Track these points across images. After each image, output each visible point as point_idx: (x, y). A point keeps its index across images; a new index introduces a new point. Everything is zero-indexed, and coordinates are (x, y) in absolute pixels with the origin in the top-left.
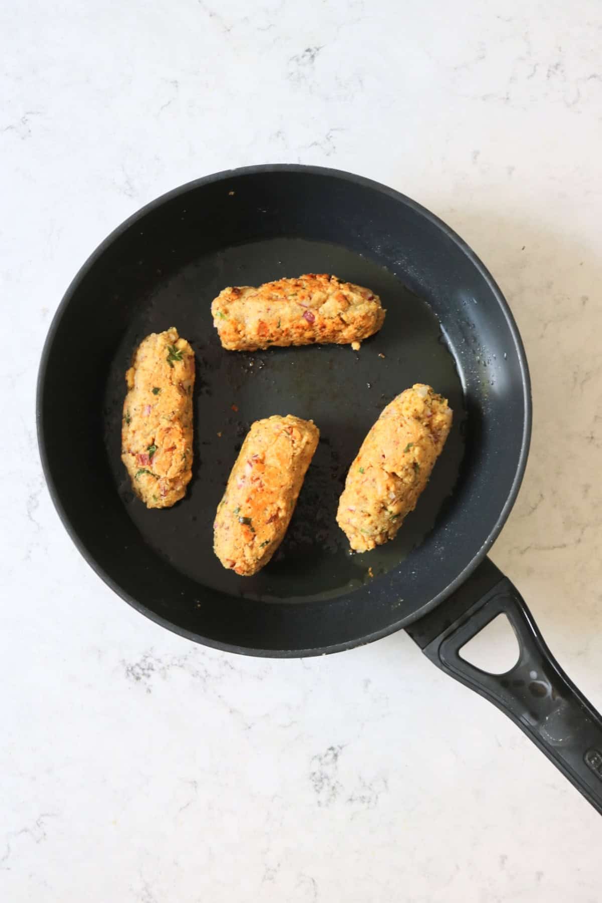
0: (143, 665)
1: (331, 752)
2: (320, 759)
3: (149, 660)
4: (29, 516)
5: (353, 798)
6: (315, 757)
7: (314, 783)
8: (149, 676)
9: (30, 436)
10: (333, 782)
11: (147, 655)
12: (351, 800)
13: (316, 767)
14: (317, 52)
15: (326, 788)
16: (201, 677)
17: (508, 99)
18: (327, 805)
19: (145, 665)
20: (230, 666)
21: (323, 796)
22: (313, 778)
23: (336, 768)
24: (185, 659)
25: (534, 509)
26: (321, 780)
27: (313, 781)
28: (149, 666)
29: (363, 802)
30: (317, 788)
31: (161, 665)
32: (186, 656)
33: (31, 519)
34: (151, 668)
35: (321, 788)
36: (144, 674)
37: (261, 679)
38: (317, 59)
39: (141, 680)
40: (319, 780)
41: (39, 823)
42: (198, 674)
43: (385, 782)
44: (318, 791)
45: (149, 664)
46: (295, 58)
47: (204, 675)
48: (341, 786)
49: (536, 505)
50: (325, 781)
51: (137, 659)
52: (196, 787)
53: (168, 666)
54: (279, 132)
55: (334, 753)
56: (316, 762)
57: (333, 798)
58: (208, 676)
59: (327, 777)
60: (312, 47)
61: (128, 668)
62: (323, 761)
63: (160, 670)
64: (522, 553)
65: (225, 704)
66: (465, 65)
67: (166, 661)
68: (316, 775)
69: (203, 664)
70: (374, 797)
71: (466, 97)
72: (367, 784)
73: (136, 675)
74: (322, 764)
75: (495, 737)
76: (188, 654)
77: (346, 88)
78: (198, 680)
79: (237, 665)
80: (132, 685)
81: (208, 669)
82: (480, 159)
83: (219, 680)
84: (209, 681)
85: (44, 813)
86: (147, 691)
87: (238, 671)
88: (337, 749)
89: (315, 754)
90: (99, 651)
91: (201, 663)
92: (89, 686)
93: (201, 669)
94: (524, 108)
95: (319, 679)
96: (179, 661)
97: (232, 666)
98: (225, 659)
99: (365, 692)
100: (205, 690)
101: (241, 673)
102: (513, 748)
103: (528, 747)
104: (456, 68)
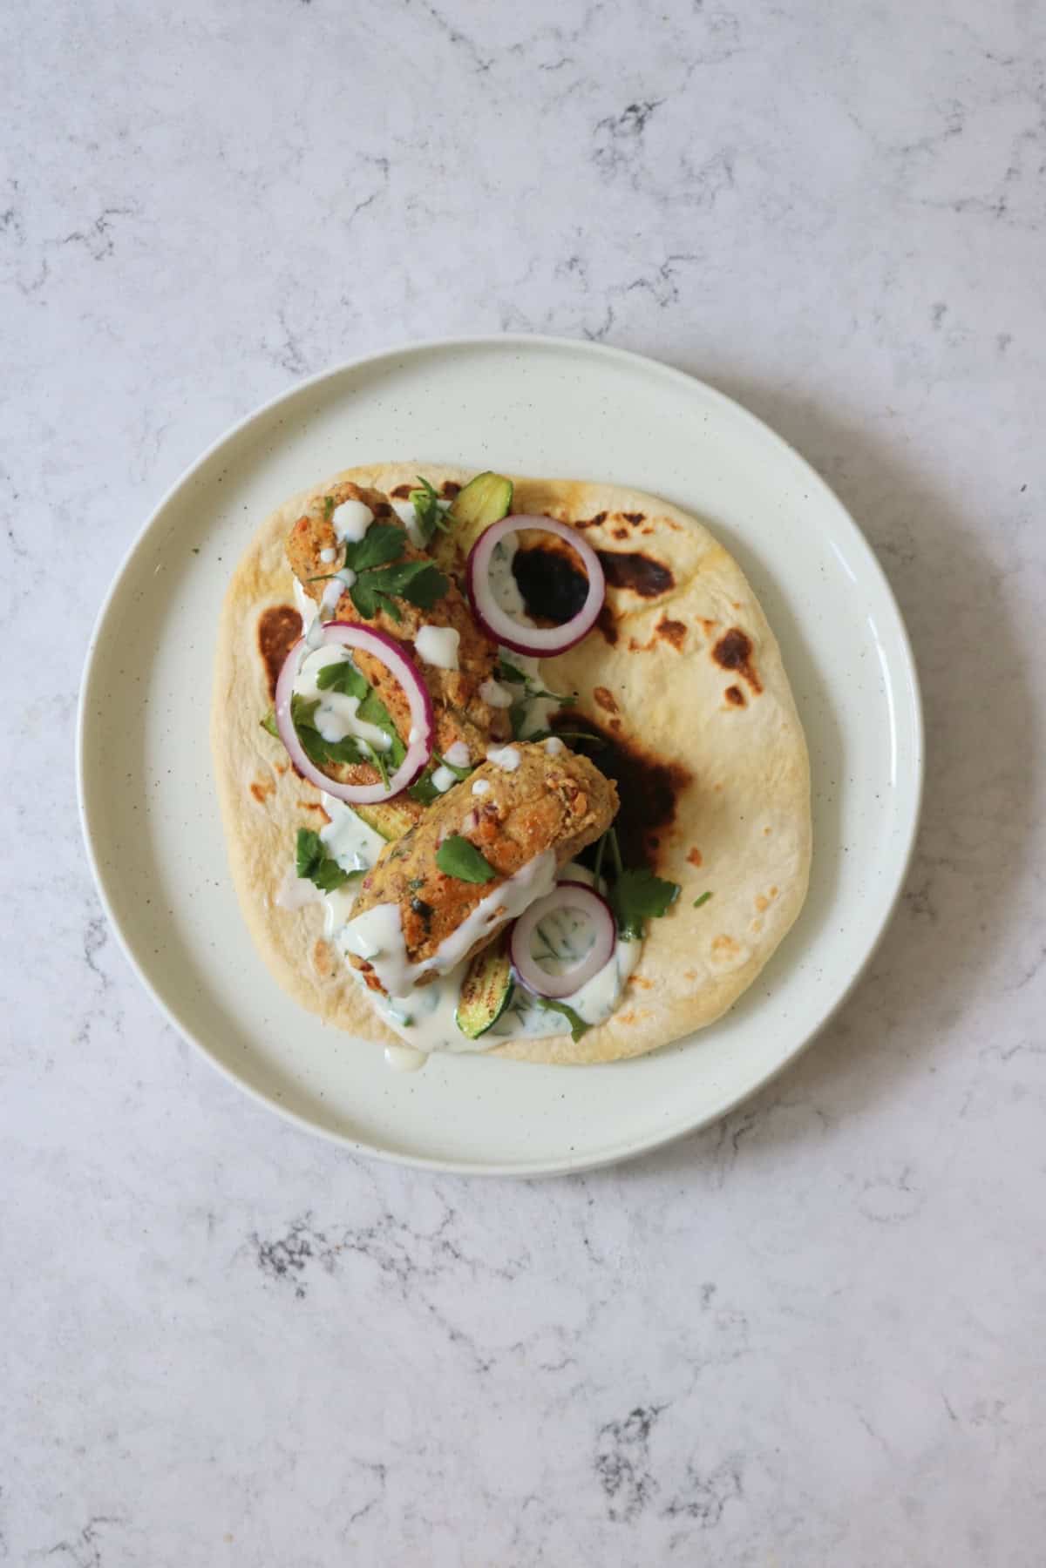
0: (291, 1245)
1: (637, 1419)
2: (617, 1432)
3: (303, 1236)
4: (88, 959)
5: (677, 1506)
6: (608, 1426)
7: (603, 1476)
8: (301, 1265)
10: (638, 1476)
11: (299, 1226)
12: (672, 1510)
13: (607, 1445)
14: (649, 112)
15: (626, 1487)
16: (398, 1271)
17: (1002, 208)
18: (627, 1519)
19: (296, 1244)
20: (453, 1252)
21: (619, 1502)
22: (603, 1467)
23: (646, 1449)
24: (371, 1236)
25: (1029, 976)
26: (617, 1471)
27: (602, 1471)
28: (302, 1247)
29: (695, 1515)
30: (610, 1485)
31: (324, 1246)
32: (372, 1230)
33: (92, 966)
34: (305, 1251)
35: (617, 1485)
36: (292, 1262)
37: (511, 1278)
38: (648, 125)
39: (287, 1274)
40: (612, 1472)
41: (87, 1533)
42: (392, 1266)
43: (737, 1478)
44: (610, 1492)
45: (303, 1242)
46: (608, 123)
47: (403, 1266)
48: (655, 1483)
49: (1035, 968)
50: (625, 1473)
51: (282, 1233)
52: (383, 1476)
53: (338, 1248)
54: (574, 260)
55: (644, 1420)
56: (609, 1436)
57: (637, 1505)
58: (412, 1268)
59: (628, 1466)
60: (640, 103)
61: (262, 1248)
62: (621, 1436)
63: (323, 1254)
64: (1004, 1058)
65: (442, 1322)
66: (924, 144)
67: (335, 1238)
68: (608, 1462)
69: (403, 1247)
70: (715, 1506)
71: (924, 202)
72: (703, 1481)
73: (277, 1262)
74: (619, 1441)
75: (946, 1401)
76: (375, 1226)
77: (701, 181)
78: (391, 1276)
79: (468, 1250)
80: (270, 1281)
81: (413, 1256)
82: (948, 319)
83: (431, 1277)
84: (414, 1278)
85: (97, 1515)
86: (297, 1294)
87: (468, 1263)
88: (649, 1413)
89: (608, 1421)
90: (210, 1216)
91: (398, 1245)
92: (190, 1281)
93: (399, 1255)
94: (1034, 228)
95: (618, 1282)
96: (359, 1238)
97: (458, 1252)
98: (444, 1237)
99: (704, 1308)
100: (405, 1296)
101: (473, 1264)
102: (978, 1424)
103: (1005, 1422)
104: (907, 150)
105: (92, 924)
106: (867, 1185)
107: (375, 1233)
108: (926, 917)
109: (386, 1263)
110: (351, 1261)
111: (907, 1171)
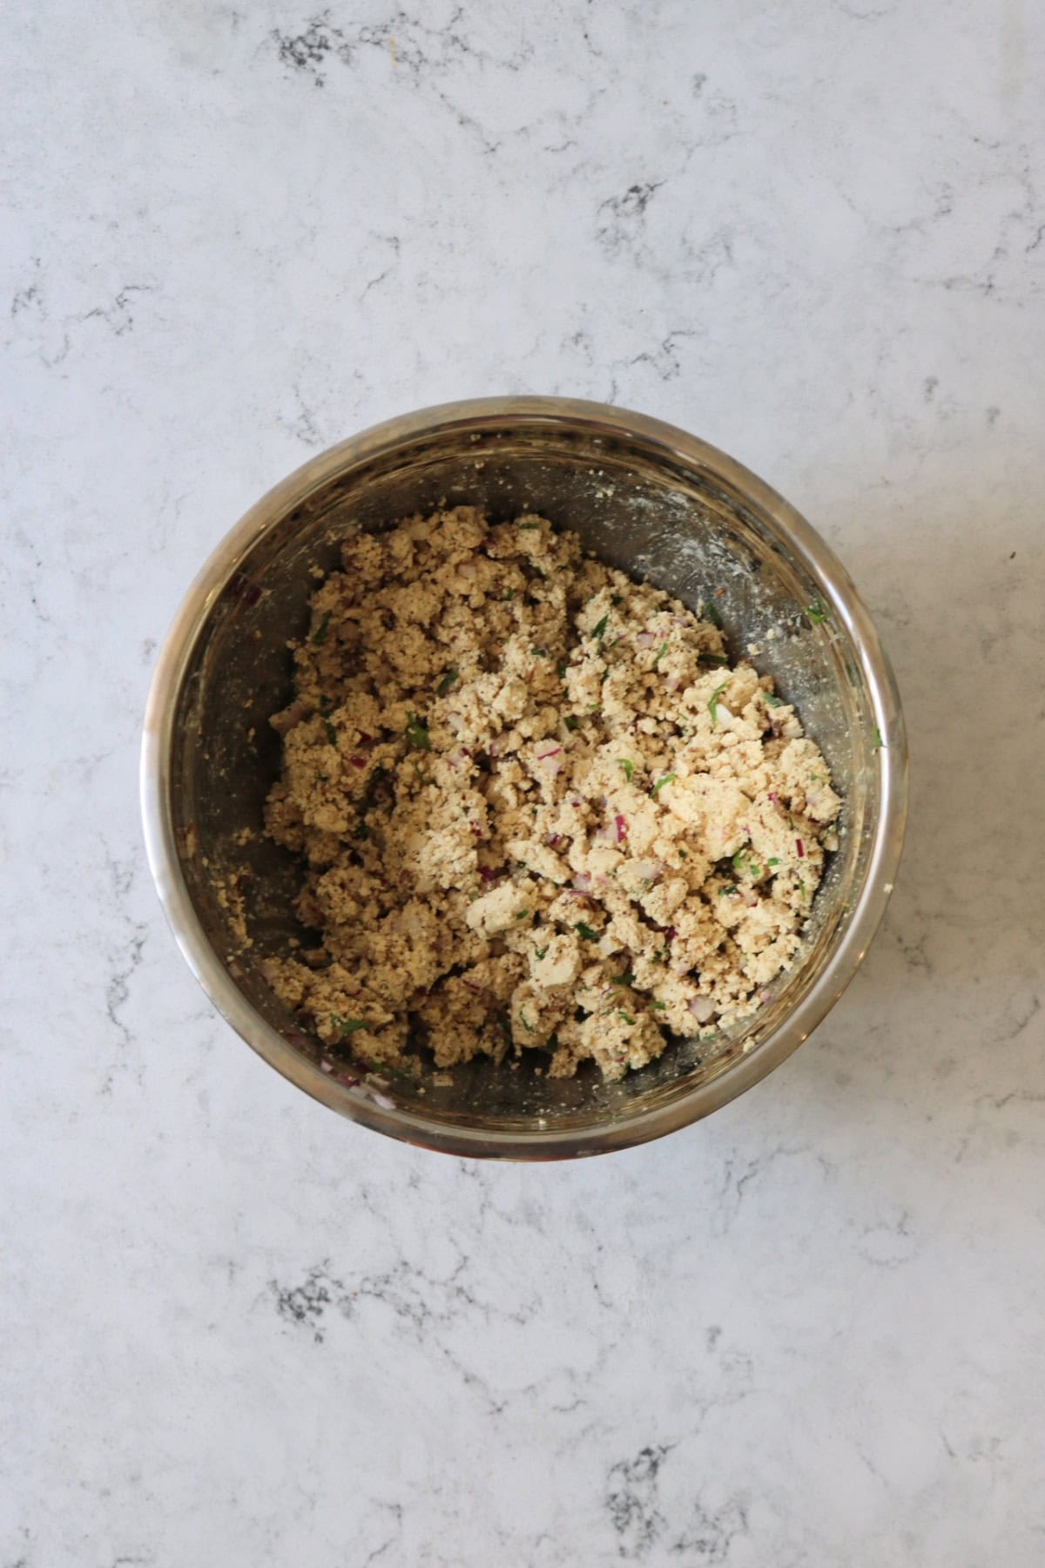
0: (309, 1292)
1: (646, 1458)
2: (626, 1471)
3: (322, 1282)
4: (111, 1014)
5: (685, 1543)
6: (618, 1466)
7: (614, 1514)
8: (319, 1311)
9: (116, 869)
10: (648, 1514)
11: (317, 1273)
12: (680, 1546)
13: (617, 1484)
14: (651, 193)
15: (635, 1525)
16: (414, 1316)
17: (990, 286)
18: (637, 1555)
19: (314, 1291)
20: (467, 1297)
21: (629, 1539)
22: (613, 1505)
23: (655, 1487)
24: (387, 1282)
25: (1022, 1026)
26: (627, 1509)
27: (612, 1509)
28: (320, 1293)
29: (703, 1551)
30: (620, 1523)
31: (341, 1293)
32: (388, 1277)
33: (114, 1020)
34: (323, 1297)
35: (627, 1523)
36: (311, 1308)
37: (523, 1322)
38: (649, 205)
39: (305, 1319)
40: (623, 1509)
42: (408, 1311)
43: (743, 1515)
44: (620, 1529)
45: (321, 1289)
46: (611, 203)
47: (419, 1311)
48: (664, 1520)
49: (1027, 1019)
50: (635, 1510)
51: (300, 1280)
52: (399, 1516)
53: (355, 1294)
54: (579, 335)
55: (652, 1459)
56: (619, 1475)
57: (647, 1542)
58: (427, 1313)
59: (637, 1504)
60: (641, 185)
61: (282, 1295)
62: (630, 1475)
63: (341, 1300)
64: (998, 1106)
65: (456, 1365)
66: (915, 225)
67: (352, 1284)
68: (618, 1500)
69: (418, 1293)
70: (721, 1542)
71: (916, 280)
72: (710, 1518)
73: (295, 1307)
74: (629, 1480)
75: (944, 1439)
76: (391, 1273)
77: (701, 260)
78: (407, 1321)
79: (481, 1295)
80: (289, 1327)
81: (428, 1302)
82: (939, 393)
83: (446, 1322)
84: (429, 1323)
85: (122, 1556)
86: (316, 1339)
87: (482, 1308)
88: (658, 1452)
89: (617, 1461)
90: (231, 1264)
91: (414, 1291)
92: (212, 1327)
93: (414, 1300)
94: (1020, 305)
95: (628, 1325)
96: (375, 1285)
97: (471, 1297)
98: (458, 1283)
99: (710, 1350)
100: (421, 1340)
101: (487, 1309)
102: (975, 1460)
103: (1001, 1458)
104: (898, 230)
105: (114, 980)
106: (867, 1230)
107: (391, 1279)
108: (922, 970)
109: (402, 1309)
110: (366, 1305)
111: (905, 1216)
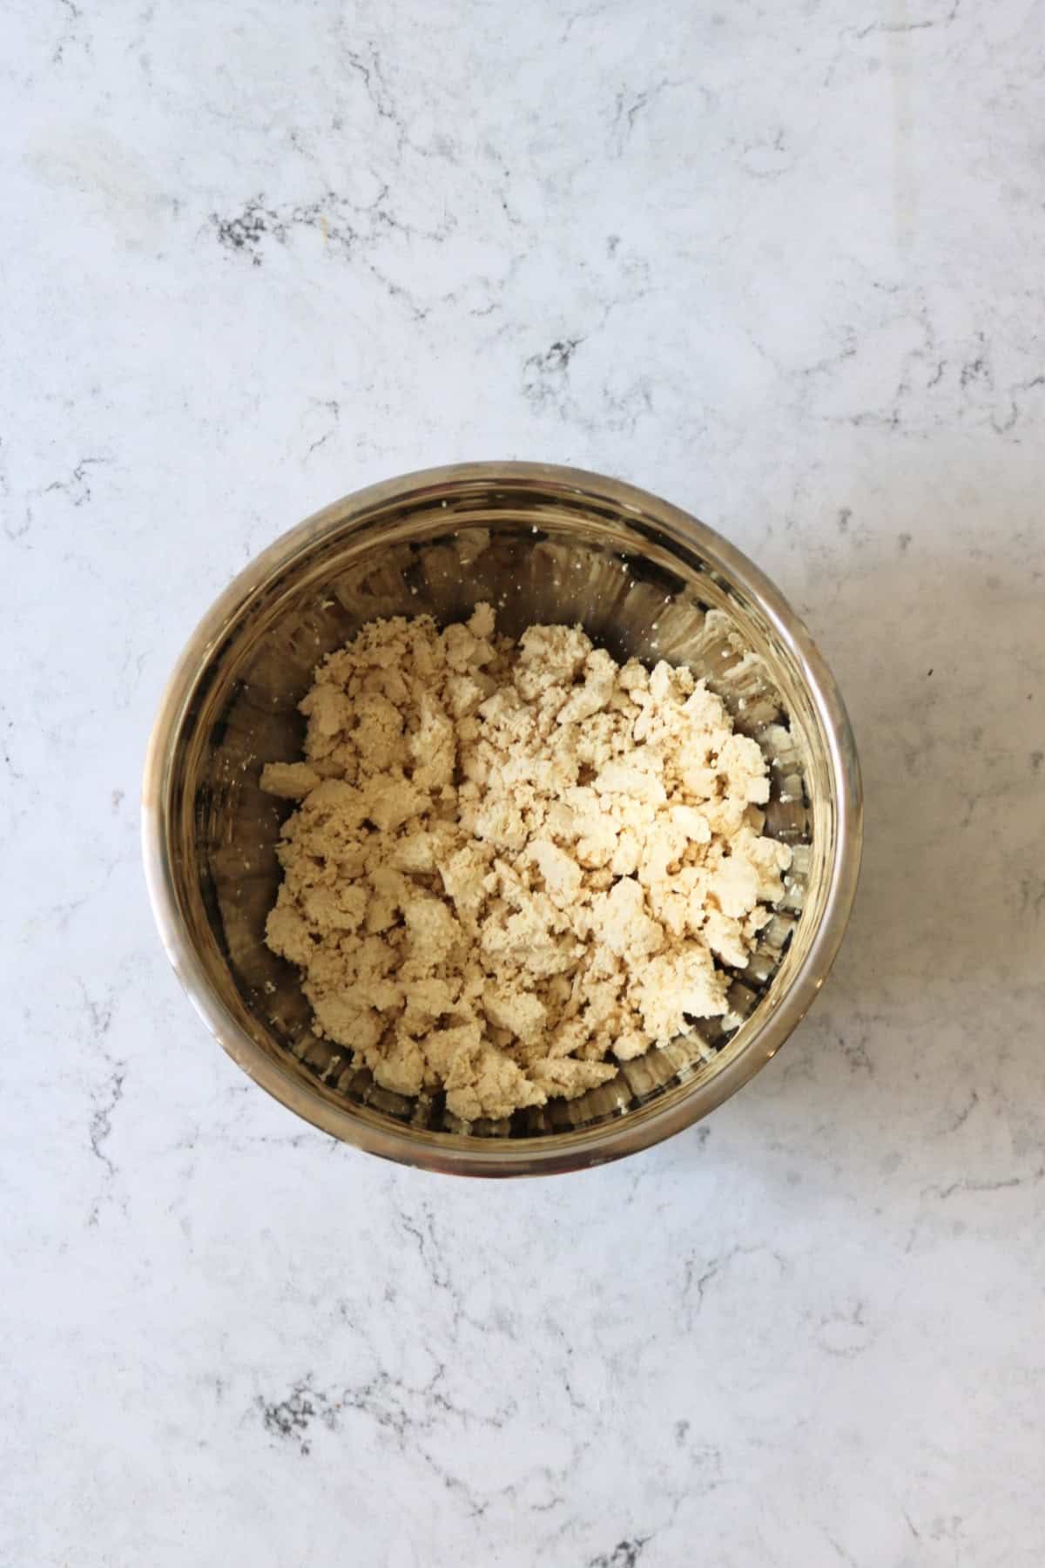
0: (294, 1406)
1: (623, 1552)
2: (605, 1564)
3: (304, 1397)
4: (95, 1149)
6: (597, 1560)
8: (304, 1424)
11: (301, 1387)
14: (572, 349)
16: (395, 1425)
17: (896, 421)
19: (299, 1405)
20: (445, 1404)
24: (368, 1393)
25: (962, 1119)
28: (305, 1407)
31: (325, 1405)
32: (369, 1388)
33: (98, 1154)
34: (308, 1410)
36: (296, 1421)
37: (500, 1426)
38: (571, 361)
39: (291, 1432)
42: (389, 1420)
45: (305, 1402)
46: (536, 361)
47: (400, 1420)
49: (966, 1112)
51: (285, 1395)
53: (338, 1406)
55: (629, 1552)
58: (407, 1421)
60: (563, 342)
61: (268, 1411)
63: (324, 1412)
64: (943, 1196)
65: (437, 1470)
66: (822, 367)
67: (335, 1396)
69: (398, 1402)
71: (826, 419)
73: (282, 1422)
75: (908, 1519)
76: (372, 1384)
77: (622, 408)
78: (389, 1430)
79: (458, 1401)
80: (276, 1441)
81: (407, 1411)
82: (853, 523)
83: (426, 1429)
84: (409, 1431)
86: (302, 1451)
87: (459, 1413)
88: (634, 1546)
89: (596, 1555)
90: (218, 1382)
91: (394, 1401)
92: (202, 1444)
93: (395, 1410)
94: (925, 437)
95: (600, 1423)
96: (357, 1396)
97: (449, 1404)
98: (435, 1391)
99: (680, 1444)
100: (402, 1447)
101: (464, 1414)
102: (938, 1538)
103: (963, 1536)
104: (807, 372)
105: (97, 1116)
106: (824, 1322)
107: (371, 1390)
108: (863, 1070)
109: (383, 1418)
110: (349, 1416)
111: (860, 1307)
